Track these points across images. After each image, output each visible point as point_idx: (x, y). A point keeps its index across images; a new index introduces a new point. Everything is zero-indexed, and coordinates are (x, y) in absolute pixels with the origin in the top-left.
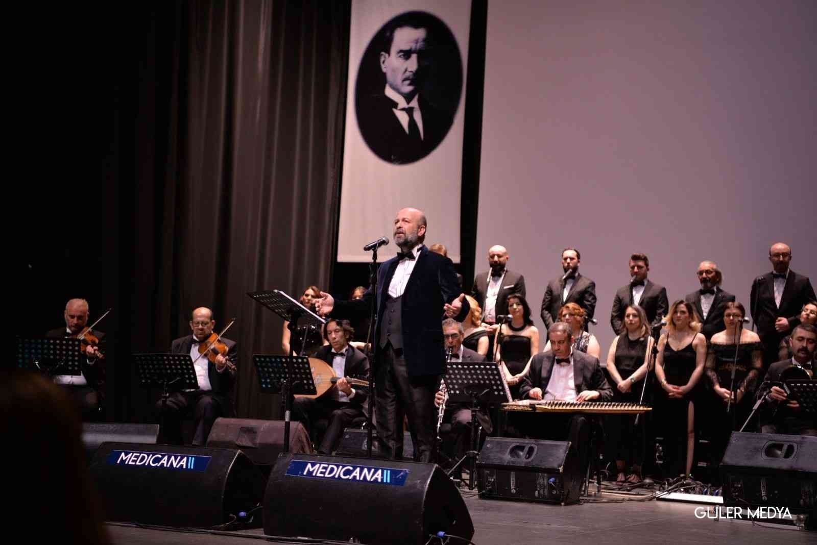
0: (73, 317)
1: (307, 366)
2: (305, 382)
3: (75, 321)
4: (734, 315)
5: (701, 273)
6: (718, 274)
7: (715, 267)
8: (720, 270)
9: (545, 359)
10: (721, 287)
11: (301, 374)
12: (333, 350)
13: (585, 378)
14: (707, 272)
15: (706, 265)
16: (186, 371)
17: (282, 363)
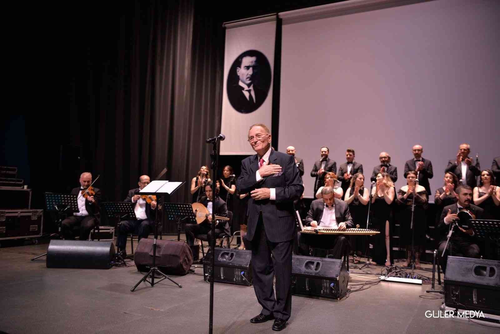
0: (85, 182)
1: (191, 209)
2: (191, 217)
3: (86, 183)
4: (412, 177)
5: (381, 158)
6: (389, 158)
7: (388, 155)
8: (390, 156)
9: (319, 203)
10: (390, 164)
11: (189, 213)
12: (208, 199)
14: (385, 157)
15: (384, 154)
16: (130, 211)
17: (179, 207)
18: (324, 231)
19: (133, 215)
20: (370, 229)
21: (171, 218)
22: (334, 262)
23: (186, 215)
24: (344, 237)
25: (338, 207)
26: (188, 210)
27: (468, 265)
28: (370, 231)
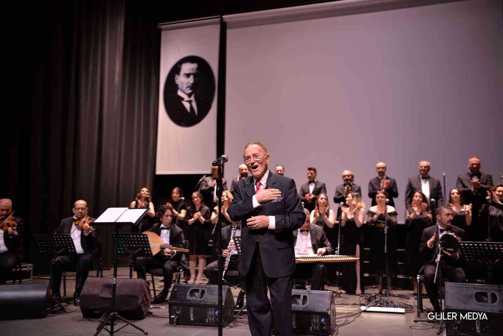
1: (146, 240)
2: (146, 249)
4: (382, 197)
5: (344, 176)
6: (353, 177)
7: (351, 173)
8: (353, 174)
10: (354, 183)
11: (143, 244)
13: (317, 240)
14: (348, 176)
15: (347, 172)
16: (68, 245)
17: (130, 238)
18: (301, 260)
19: (72, 249)
20: (349, 255)
21: (121, 251)
22: (322, 295)
23: (139, 247)
24: (323, 266)
25: (313, 233)
26: (142, 241)
27: (467, 291)
28: (349, 257)
